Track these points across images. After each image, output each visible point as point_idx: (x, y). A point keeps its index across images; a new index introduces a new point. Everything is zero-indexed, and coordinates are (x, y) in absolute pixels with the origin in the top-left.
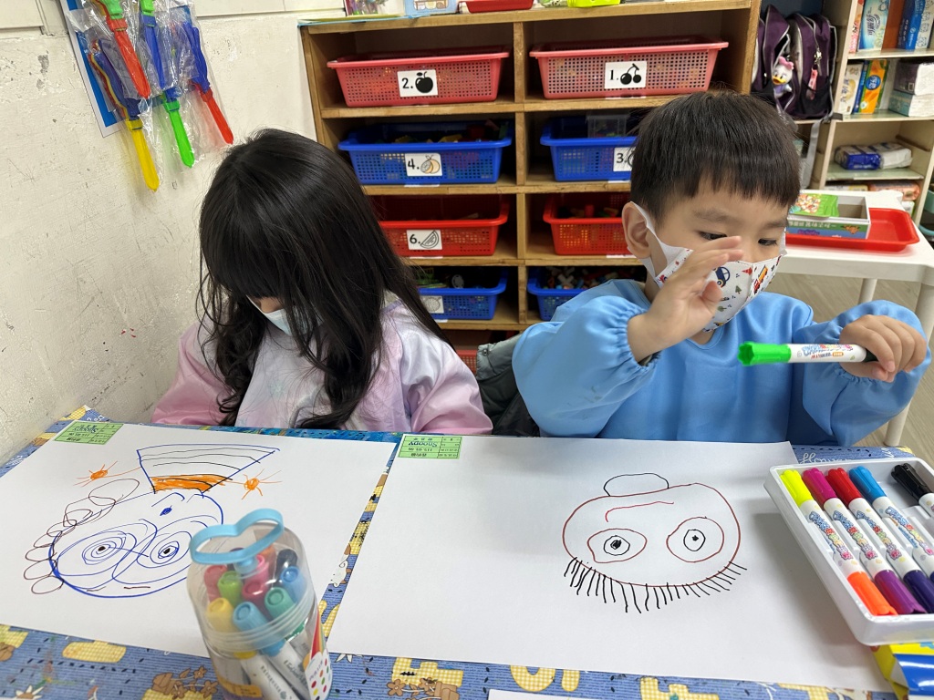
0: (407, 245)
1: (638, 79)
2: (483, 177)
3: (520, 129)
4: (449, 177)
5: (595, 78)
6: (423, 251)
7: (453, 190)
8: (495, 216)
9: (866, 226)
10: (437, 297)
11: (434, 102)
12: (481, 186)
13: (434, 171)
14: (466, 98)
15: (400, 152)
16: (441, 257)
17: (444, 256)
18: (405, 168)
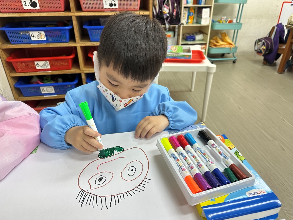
0: (36, 67)
1: (115, 5)
2: (63, 40)
3: (75, 22)
4: (49, 41)
5: (100, 4)
6: (43, 69)
7: (51, 45)
8: (70, 55)
9: (190, 55)
10: (51, 87)
11: (38, 11)
12: (62, 44)
13: (42, 38)
14: (51, 10)
15: (27, 31)
16: (50, 71)
17: (52, 71)
18: (30, 37)
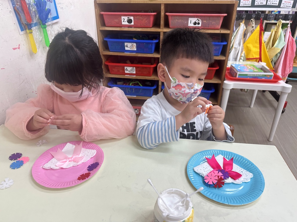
0: (124, 71)
6: (129, 73)
7: (140, 55)
8: (152, 64)
12: (148, 54)
13: (134, 48)
14: (142, 26)
16: (135, 76)
17: (136, 76)
18: (125, 47)
